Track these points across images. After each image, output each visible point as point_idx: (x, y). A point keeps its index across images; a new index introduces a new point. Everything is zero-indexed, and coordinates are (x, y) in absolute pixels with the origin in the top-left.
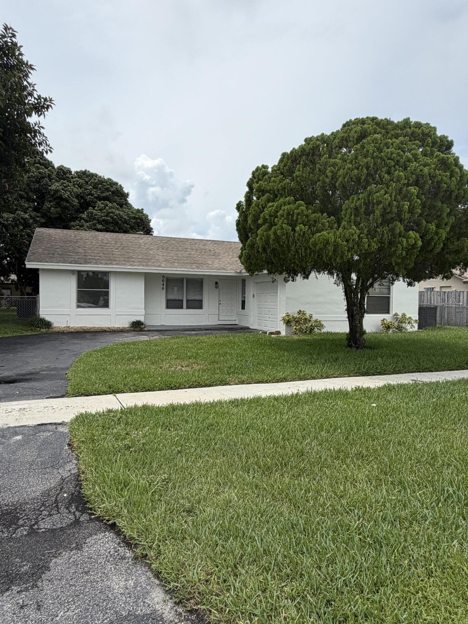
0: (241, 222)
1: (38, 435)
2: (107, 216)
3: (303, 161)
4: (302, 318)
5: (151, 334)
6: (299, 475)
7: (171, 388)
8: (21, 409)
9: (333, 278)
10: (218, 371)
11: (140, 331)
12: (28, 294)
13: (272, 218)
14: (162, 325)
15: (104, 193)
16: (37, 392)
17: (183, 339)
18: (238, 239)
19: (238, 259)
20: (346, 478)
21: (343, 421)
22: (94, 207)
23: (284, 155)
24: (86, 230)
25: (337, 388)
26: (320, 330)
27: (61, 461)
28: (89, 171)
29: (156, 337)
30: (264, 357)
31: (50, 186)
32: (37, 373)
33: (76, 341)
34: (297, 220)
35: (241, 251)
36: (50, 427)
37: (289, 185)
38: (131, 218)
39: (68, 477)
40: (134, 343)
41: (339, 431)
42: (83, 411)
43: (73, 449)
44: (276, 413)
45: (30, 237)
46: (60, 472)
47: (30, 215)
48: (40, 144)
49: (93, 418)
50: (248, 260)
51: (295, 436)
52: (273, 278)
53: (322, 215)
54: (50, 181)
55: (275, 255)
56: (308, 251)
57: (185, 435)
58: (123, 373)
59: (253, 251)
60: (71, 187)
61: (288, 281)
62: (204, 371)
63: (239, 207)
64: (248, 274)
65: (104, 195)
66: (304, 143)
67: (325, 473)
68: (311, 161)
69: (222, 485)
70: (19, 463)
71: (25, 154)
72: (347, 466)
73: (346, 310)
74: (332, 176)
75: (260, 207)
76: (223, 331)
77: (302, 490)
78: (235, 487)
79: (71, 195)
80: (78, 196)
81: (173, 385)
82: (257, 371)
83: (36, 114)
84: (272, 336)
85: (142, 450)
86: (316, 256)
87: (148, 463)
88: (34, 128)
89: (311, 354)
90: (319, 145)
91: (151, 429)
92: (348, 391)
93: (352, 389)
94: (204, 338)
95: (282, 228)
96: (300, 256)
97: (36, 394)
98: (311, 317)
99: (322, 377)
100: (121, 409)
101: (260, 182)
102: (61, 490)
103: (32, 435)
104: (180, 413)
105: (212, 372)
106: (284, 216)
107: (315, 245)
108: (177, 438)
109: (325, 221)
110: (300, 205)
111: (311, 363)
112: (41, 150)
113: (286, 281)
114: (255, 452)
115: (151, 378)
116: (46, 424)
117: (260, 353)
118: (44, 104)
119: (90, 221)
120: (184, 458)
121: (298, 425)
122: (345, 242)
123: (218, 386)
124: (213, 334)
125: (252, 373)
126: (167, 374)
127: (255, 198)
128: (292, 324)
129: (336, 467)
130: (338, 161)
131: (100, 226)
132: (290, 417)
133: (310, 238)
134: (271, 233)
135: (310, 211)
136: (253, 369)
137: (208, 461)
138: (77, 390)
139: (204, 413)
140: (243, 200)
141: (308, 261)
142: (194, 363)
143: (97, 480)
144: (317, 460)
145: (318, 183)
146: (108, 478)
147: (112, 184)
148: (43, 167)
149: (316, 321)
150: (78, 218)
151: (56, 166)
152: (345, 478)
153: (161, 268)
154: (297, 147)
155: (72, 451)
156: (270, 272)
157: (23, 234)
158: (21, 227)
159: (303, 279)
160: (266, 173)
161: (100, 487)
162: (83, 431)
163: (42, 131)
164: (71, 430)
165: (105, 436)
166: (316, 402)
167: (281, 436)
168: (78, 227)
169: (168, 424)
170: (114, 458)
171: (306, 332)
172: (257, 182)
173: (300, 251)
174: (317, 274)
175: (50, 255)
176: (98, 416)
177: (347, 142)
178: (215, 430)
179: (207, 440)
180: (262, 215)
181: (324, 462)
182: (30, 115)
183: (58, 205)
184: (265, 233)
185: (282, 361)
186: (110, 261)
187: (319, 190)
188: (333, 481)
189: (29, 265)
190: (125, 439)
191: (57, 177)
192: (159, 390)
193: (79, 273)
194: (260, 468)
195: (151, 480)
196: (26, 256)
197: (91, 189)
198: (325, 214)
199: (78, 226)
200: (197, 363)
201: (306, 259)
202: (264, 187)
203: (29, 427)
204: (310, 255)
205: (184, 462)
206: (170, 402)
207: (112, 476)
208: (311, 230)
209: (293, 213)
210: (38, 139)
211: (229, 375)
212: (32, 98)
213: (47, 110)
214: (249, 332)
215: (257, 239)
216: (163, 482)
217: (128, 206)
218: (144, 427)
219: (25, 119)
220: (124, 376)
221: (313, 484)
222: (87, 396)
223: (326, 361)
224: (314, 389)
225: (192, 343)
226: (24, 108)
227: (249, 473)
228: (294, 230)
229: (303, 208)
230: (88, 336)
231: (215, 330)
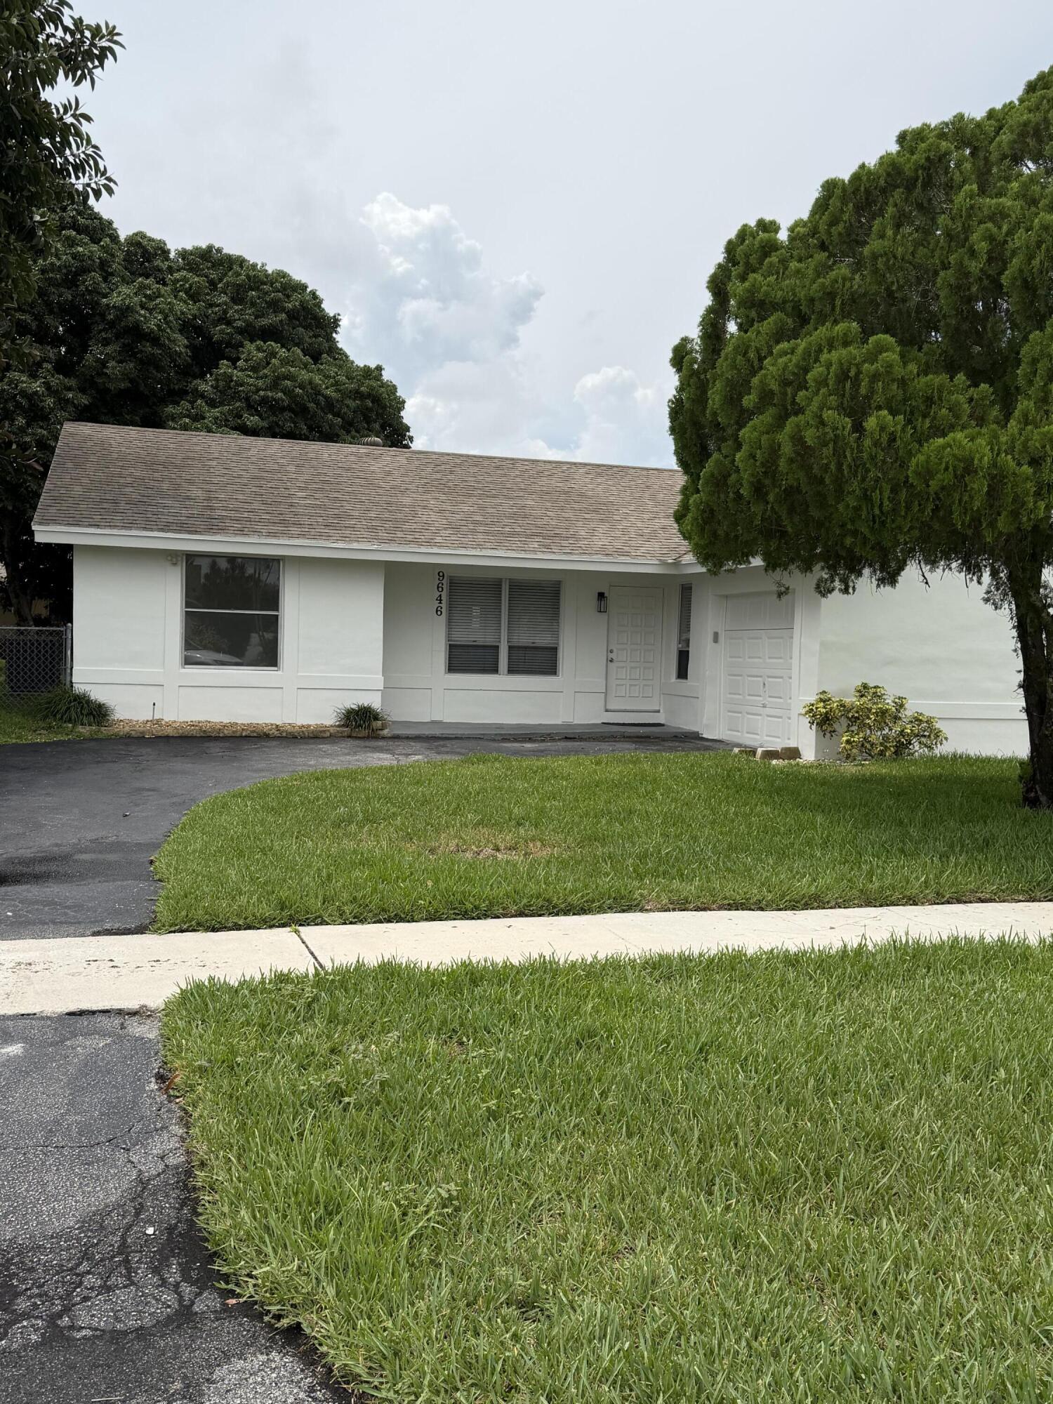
0: (687, 405)
1: (68, 1043)
2: (274, 386)
3: (896, 205)
4: (870, 710)
5: (401, 747)
6: (873, 1212)
7: (465, 915)
8: (19, 964)
9: (979, 583)
10: (607, 868)
11: (368, 738)
12: (38, 621)
13: (789, 390)
14: (433, 722)
15: (263, 316)
16: (66, 914)
17: (497, 765)
18: (674, 459)
19: (671, 522)
20: (1030, 1231)
21: (1014, 1045)
22: (234, 361)
23: (830, 187)
24: (210, 431)
25: (991, 935)
26: (930, 748)
27: (138, 1127)
28: (219, 250)
29: (417, 758)
30: (750, 826)
31: (105, 296)
32: (65, 858)
33: (178, 764)
34: (868, 397)
35: (679, 498)
36: (104, 1022)
37: (848, 284)
38: (346, 394)
39: (159, 1175)
40: (353, 775)
41: (1002, 1073)
42: (203, 976)
43: (171, 1092)
44: (794, 1005)
45: (47, 448)
46: (135, 1159)
47: (48, 386)
48: (79, 168)
49: (232, 998)
50: (705, 523)
51: (858, 1084)
52: (779, 584)
53: (952, 379)
54: (105, 280)
55: (791, 511)
56: (903, 495)
57: (509, 1060)
58: (321, 864)
59: (722, 496)
60: (166, 298)
61: (831, 591)
62: (564, 864)
63: (680, 356)
64: (704, 570)
65: (264, 322)
66: (894, 148)
67: (959, 1209)
68: (920, 207)
69: (627, 1226)
70: (16, 1128)
71: (35, 201)
72: (1031, 1190)
73: (1020, 686)
74: (989, 252)
75: (752, 355)
76: (619, 745)
77: (885, 1260)
78: (669, 1238)
79: (167, 323)
80: (187, 326)
81: (469, 906)
82: (729, 870)
83: (67, 77)
84: (774, 762)
85: (378, 1103)
86: (928, 511)
87: (399, 1145)
88: (61, 119)
89: (901, 823)
90: (948, 153)
91: (406, 1040)
92: (1028, 947)
93: (1042, 941)
94: (561, 764)
95: (822, 423)
96: (877, 512)
97: (63, 919)
98: (902, 706)
99: (940, 899)
100: (317, 974)
101: (752, 276)
102: (137, 1214)
103: (51, 1045)
104: (492, 991)
105: (589, 869)
106: (827, 385)
107: (927, 474)
108: (485, 1071)
109: (962, 399)
110: (881, 349)
111: (902, 851)
112: (80, 188)
113: (823, 590)
114: (730, 1127)
115: (404, 881)
116: (94, 1013)
117: (736, 814)
118: (92, 44)
119: (222, 404)
120: (506, 1134)
121: (866, 1047)
122: (1025, 467)
123: (605, 912)
124: (587, 754)
125: (713, 877)
126: (451, 870)
127: (732, 327)
128: (836, 726)
129: (993, 1191)
130: (1009, 203)
131: (252, 420)
132: (838, 1021)
133: (910, 454)
134: (784, 437)
135: (913, 367)
136: (716, 864)
137: (580, 1147)
138: (184, 913)
139: (567, 994)
140: (694, 333)
141: (900, 528)
142: (533, 840)
143: (245, 1189)
144: (929, 1165)
145: (942, 274)
146: (277, 1184)
147: (287, 287)
148: (86, 240)
149: (917, 720)
150: (186, 393)
151: (122, 237)
152: (1023, 1229)
153: (435, 550)
154: (872, 161)
155: (169, 1096)
156: (772, 564)
157: (28, 439)
158: (20, 421)
159: (878, 586)
160: (770, 247)
161: (253, 1211)
162: (201, 1037)
163: (85, 127)
164: (166, 1032)
165: (268, 1055)
166: (923, 978)
167: (812, 1082)
168: (187, 420)
169: (456, 1025)
170: (296, 1125)
171: (882, 753)
172: (743, 278)
173: (876, 496)
174: (926, 568)
175: (105, 505)
176: (246, 992)
177: (1040, 141)
178: (602, 1050)
179: (578, 1081)
180: (755, 381)
181: (953, 1173)
182: (50, 81)
183: (128, 352)
184: (764, 438)
185: (809, 843)
186: (283, 524)
187: (946, 298)
188: (988, 1235)
189: (44, 534)
190: (326, 1066)
191: (126, 269)
192: (426, 920)
193: (190, 557)
194: (745, 1178)
195: (407, 1198)
196: (34, 508)
197: (225, 303)
198: (961, 377)
199: (188, 416)
200: (542, 841)
201: (893, 521)
202: (767, 294)
203: (42, 1018)
204: (908, 508)
205: (507, 1146)
206: (461, 956)
207: (290, 1181)
208: (914, 428)
209: (859, 373)
210: (73, 155)
211: (642, 879)
212: (56, 29)
213: (102, 65)
214: (698, 749)
215: (738, 456)
216: (444, 1206)
217: (335, 359)
218: (385, 1030)
219: (37, 94)
220: (324, 873)
221: (920, 1242)
222: (214, 930)
223: (952, 847)
224: (914, 934)
225: (525, 778)
226: (33, 58)
227: (710, 1193)
228: (858, 428)
229: (892, 356)
230: (215, 748)
231: (594, 740)
